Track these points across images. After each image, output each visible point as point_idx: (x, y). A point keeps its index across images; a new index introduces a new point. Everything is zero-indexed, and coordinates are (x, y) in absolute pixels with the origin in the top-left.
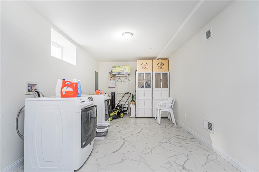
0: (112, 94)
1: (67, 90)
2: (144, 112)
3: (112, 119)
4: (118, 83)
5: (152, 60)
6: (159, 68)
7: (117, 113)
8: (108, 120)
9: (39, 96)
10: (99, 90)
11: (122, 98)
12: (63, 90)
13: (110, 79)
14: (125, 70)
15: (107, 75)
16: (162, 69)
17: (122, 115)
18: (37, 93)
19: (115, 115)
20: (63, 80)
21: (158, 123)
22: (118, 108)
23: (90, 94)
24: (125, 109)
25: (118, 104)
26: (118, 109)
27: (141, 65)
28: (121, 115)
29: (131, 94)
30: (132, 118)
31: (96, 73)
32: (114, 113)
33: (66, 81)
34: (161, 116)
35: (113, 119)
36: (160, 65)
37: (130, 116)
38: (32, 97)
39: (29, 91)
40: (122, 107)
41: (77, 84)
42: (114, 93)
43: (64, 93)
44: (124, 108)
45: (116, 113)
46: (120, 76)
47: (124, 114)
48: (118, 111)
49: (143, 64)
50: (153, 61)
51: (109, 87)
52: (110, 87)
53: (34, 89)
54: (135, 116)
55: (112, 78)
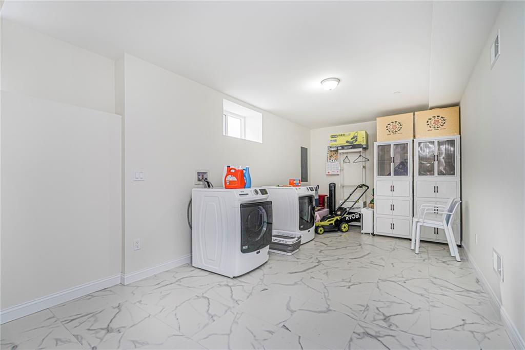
0: (330, 187)
1: (231, 180)
2: (392, 226)
3: (323, 231)
4: (345, 166)
5: (412, 113)
6: (430, 129)
7: (335, 222)
8: (307, 231)
9: (209, 186)
10: (294, 180)
11: (351, 195)
12: (227, 180)
13: (330, 159)
14: (356, 140)
15: (325, 153)
16: (440, 131)
17: (345, 227)
18: (206, 183)
19: (330, 224)
20: (228, 167)
21: (414, 250)
22: (339, 213)
23: (278, 186)
24: (353, 216)
25: (341, 205)
26: (337, 215)
27: (387, 127)
28: (343, 226)
29: (368, 188)
30: (366, 235)
31: (304, 151)
32: (329, 221)
33: (231, 167)
34: (420, 237)
35: (325, 232)
36: (433, 122)
37: (362, 232)
38: (202, 188)
39: (199, 180)
40: (346, 211)
41: (242, 171)
42: (335, 184)
43: (228, 184)
44: (350, 213)
45: (333, 222)
46: (347, 153)
47: (349, 225)
48: (337, 219)
49: (391, 124)
50: (414, 115)
51: (327, 174)
52: (330, 174)
53: (204, 178)
54: (372, 232)
55: (332, 158)
